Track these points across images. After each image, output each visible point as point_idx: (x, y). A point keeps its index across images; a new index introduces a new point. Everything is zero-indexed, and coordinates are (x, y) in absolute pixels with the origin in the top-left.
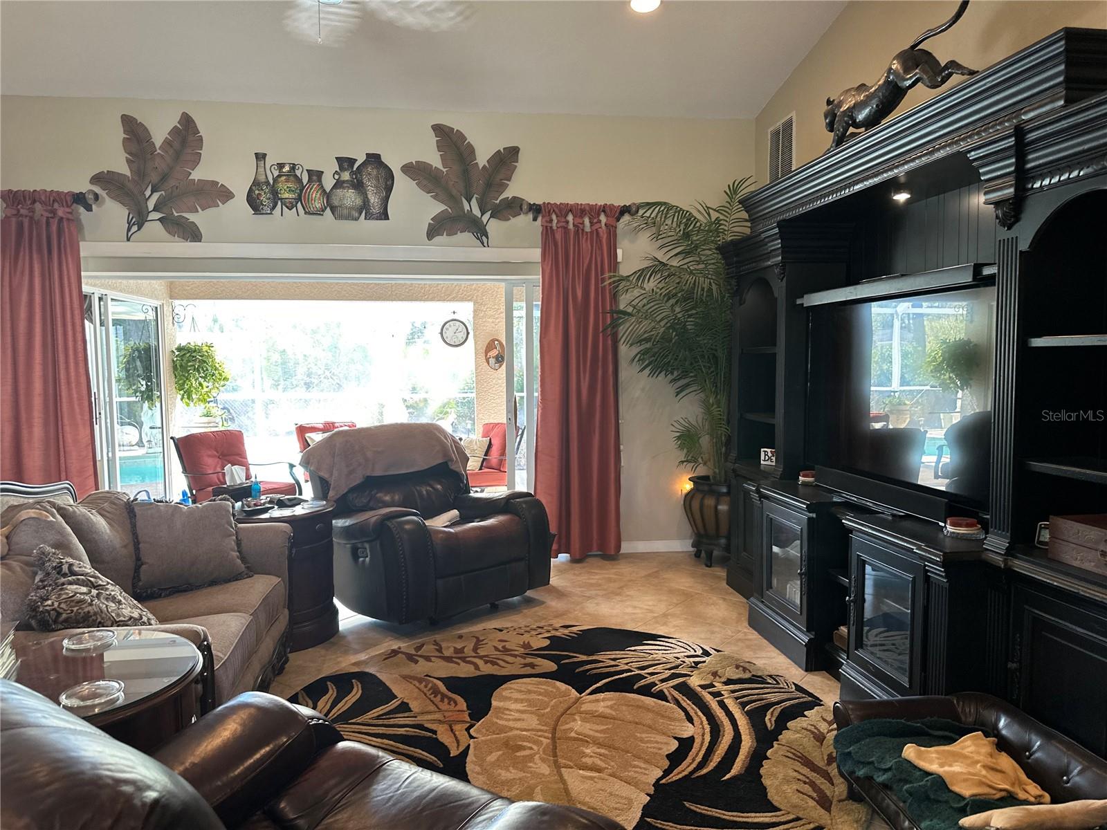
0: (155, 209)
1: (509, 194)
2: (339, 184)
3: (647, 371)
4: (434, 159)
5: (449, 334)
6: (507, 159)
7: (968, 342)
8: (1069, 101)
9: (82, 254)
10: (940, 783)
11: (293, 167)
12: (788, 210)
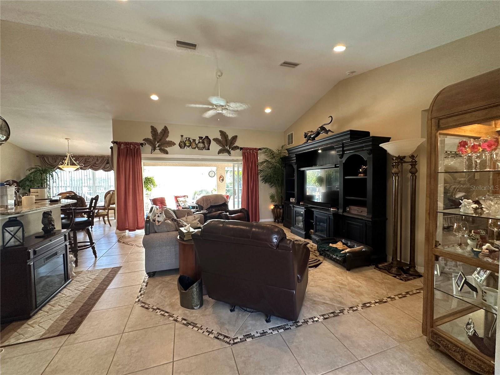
0: (158, 147)
1: (235, 145)
2: (199, 142)
3: (264, 183)
4: (220, 138)
5: (210, 174)
6: (235, 138)
7: (321, 177)
8: (351, 140)
9: (142, 157)
10: (336, 248)
11: (189, 138)
12: (297, 152)
